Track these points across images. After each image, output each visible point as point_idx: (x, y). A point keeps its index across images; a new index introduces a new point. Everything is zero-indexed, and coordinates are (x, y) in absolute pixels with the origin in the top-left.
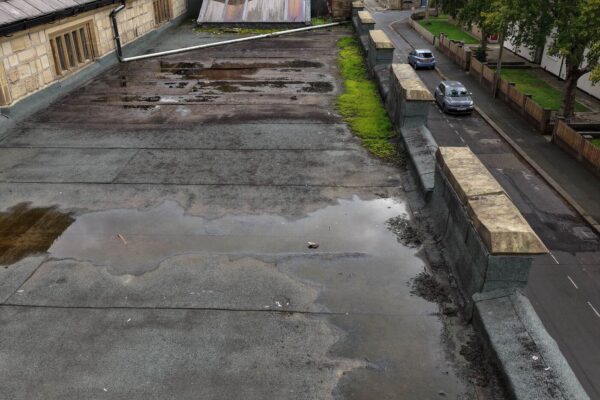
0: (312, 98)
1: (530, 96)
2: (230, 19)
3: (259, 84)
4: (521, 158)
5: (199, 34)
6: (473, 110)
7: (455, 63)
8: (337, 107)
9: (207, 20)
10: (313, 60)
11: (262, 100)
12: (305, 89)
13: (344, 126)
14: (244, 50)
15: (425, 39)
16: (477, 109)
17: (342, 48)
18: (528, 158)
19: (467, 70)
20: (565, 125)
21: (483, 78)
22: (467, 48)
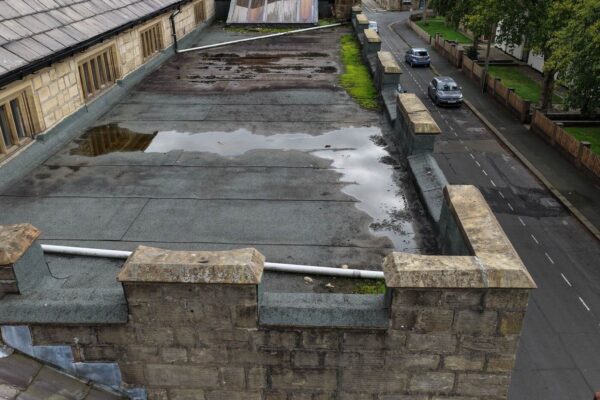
0: (322, 76)
1: (513, 90)
2: (253, 21)
3: (284, 68)
4: (502, 144)
5: (229, 32)
6: (462, 102)
7: (449, 61)
8: (340, 82)
9: (235, 21)
10: (322, 52)
11: (287, 78)
12: (317, 71)
13: (345, 92)
14: (268, 45)
15: (422, 39)
16: (467, 102)
17: (343, 43)
18: (508, 143)
19: (460, 67)
20: (542, 115)
21: (474, 75)
22: (460, 47)
